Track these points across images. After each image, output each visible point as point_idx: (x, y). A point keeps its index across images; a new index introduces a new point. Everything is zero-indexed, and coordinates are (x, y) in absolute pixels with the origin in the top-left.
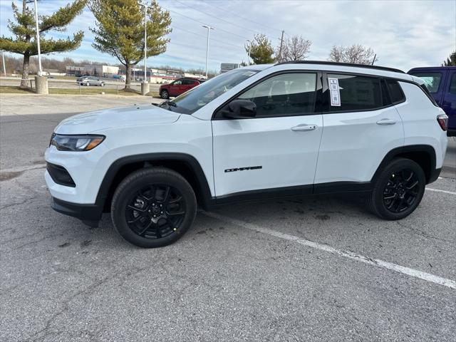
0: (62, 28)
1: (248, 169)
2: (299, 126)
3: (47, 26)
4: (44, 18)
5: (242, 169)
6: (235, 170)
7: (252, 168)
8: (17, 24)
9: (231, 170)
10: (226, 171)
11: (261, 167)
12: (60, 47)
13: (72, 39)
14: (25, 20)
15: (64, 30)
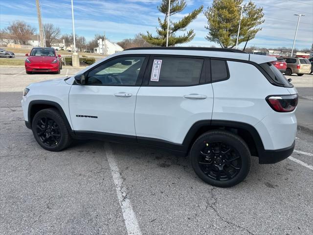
0: (184, 29)
1: (89, 117)
2: (120, 93)
3: (177, 28)
4: (174, 24)
5: (86, 116)
6: (82, 116)
7: (92, 117)
8: (160, 29)
9: (80, 116)
10: (77, 116)
11: (97, 117)
13: (186, 35)
14: (164, 27)
15: (185, 30)
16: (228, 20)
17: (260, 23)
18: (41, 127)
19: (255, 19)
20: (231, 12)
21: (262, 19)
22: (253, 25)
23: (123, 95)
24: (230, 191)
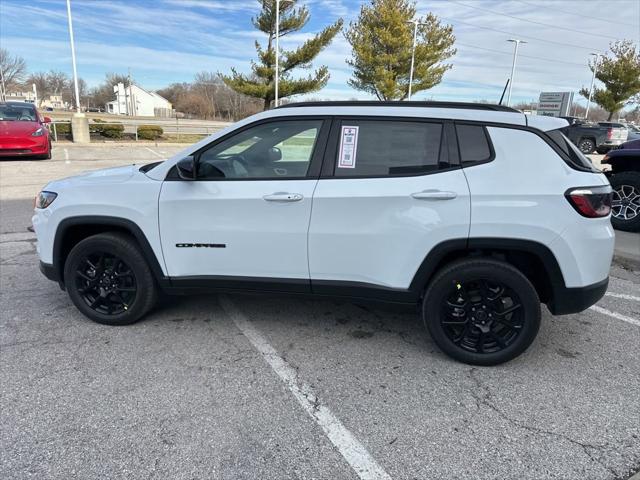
0: (307, 64)
1: (206, 246)
3: (293, 62)
4: (288, 55)
5: (198, 245)
6: (190, 245)
7: (212, 246)
8: (260, 64)
9: (184, 245)
10: (177, 245)
11: (224, 246)
12: (301, 88)
13: (314, 77)
14: (268, 59)
15: (310, 67)
16: (390, 49)
17: (448, 55)
18: (85, 273)
19: (441, 48)
20: (396, 33)
21: (452, 47)
22: (436, 58)
23: (286, 197)
24: (503, 370)
